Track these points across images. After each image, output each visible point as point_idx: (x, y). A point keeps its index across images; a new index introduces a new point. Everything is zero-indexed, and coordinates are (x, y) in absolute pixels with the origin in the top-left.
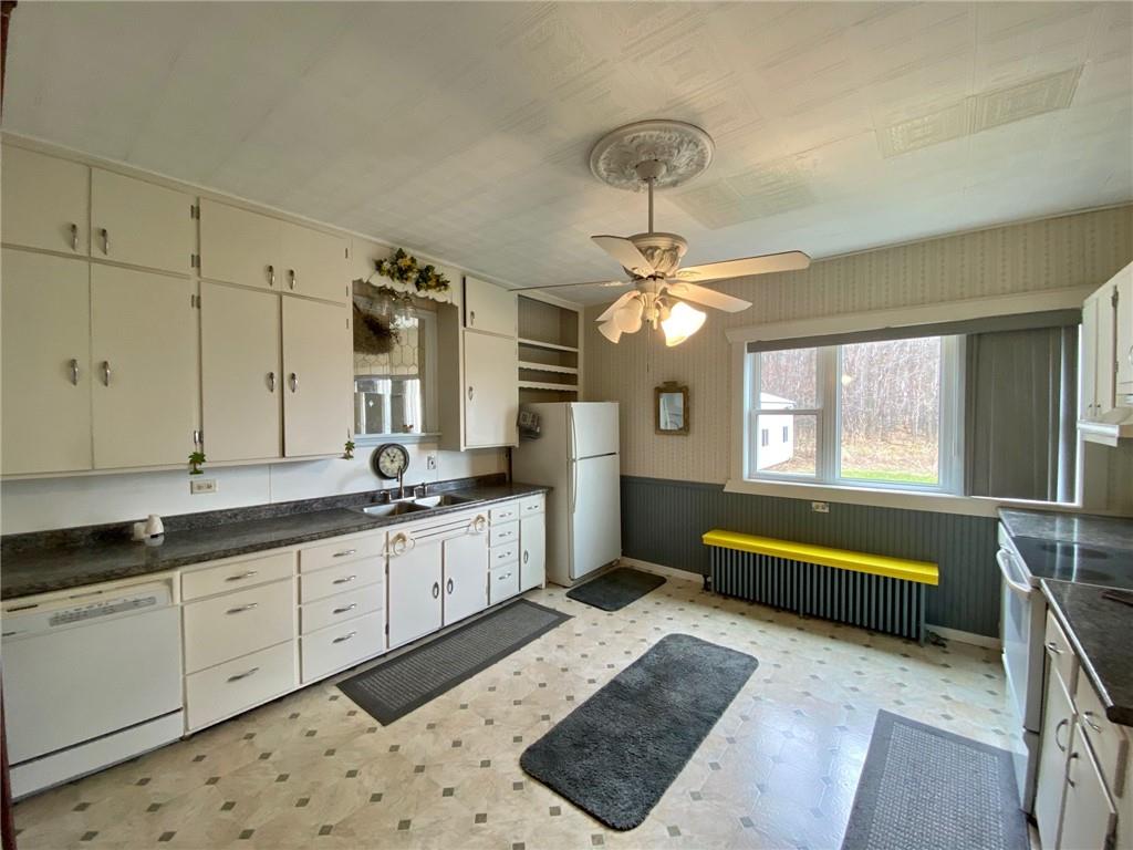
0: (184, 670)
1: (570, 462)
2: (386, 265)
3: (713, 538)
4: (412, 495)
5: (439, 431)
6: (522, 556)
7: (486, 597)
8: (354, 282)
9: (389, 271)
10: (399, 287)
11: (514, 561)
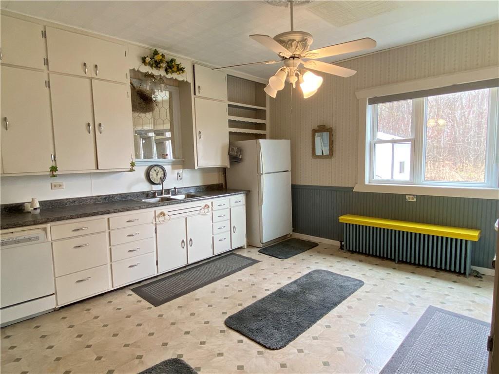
0: (54, 274)
1: (259, 175)
2: (148, 60)
3: (345, 219)
4: (169, 194)
5: (183, 158)
6: (232, 229)
7: (212, 250)
8: (130, 70)
9: (149, 63)
10: (155, 72)
11: (228, 231)
